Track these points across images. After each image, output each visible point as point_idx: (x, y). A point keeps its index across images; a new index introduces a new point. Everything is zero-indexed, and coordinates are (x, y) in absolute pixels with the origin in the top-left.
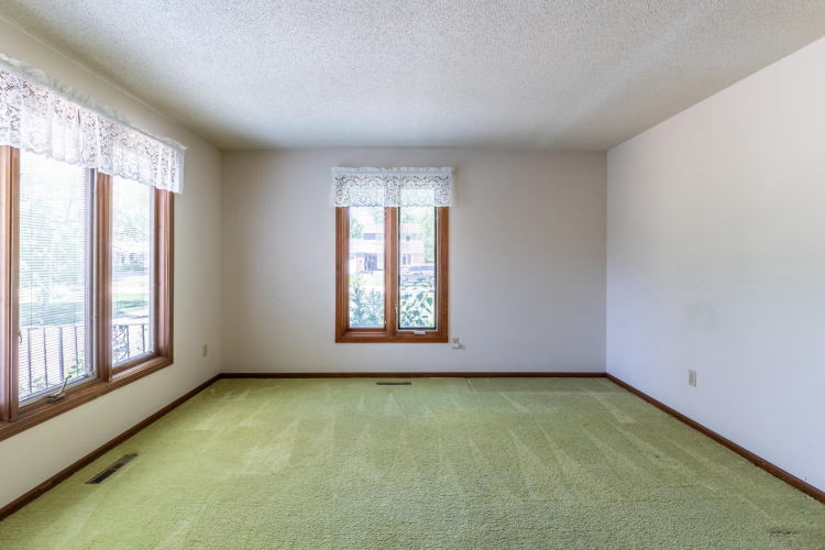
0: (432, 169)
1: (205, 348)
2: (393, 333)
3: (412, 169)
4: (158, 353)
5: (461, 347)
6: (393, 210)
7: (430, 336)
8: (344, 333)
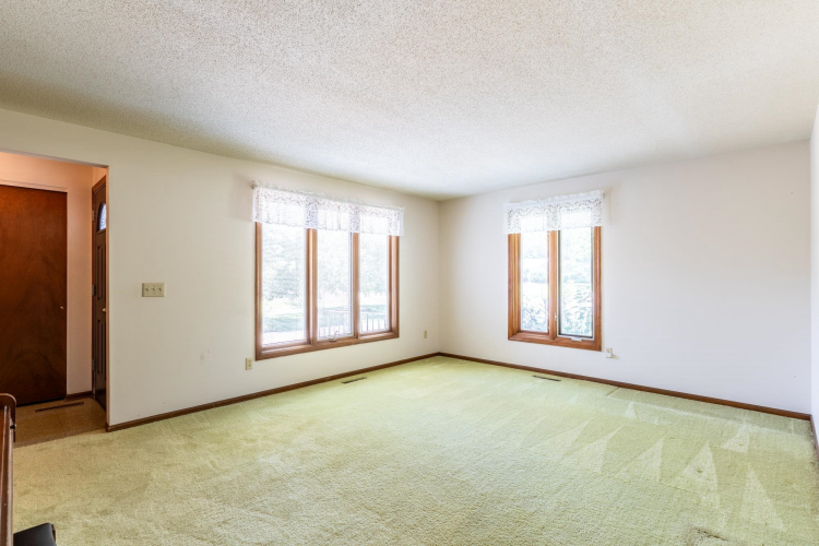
0: (581, 195)
1: (426, 333)
2: (554, 337)
3: (564, 197)
4: (391, 330)
5: (613, 356)
6: (553, 233)
7: (584, 344)
8: (515, 332)
